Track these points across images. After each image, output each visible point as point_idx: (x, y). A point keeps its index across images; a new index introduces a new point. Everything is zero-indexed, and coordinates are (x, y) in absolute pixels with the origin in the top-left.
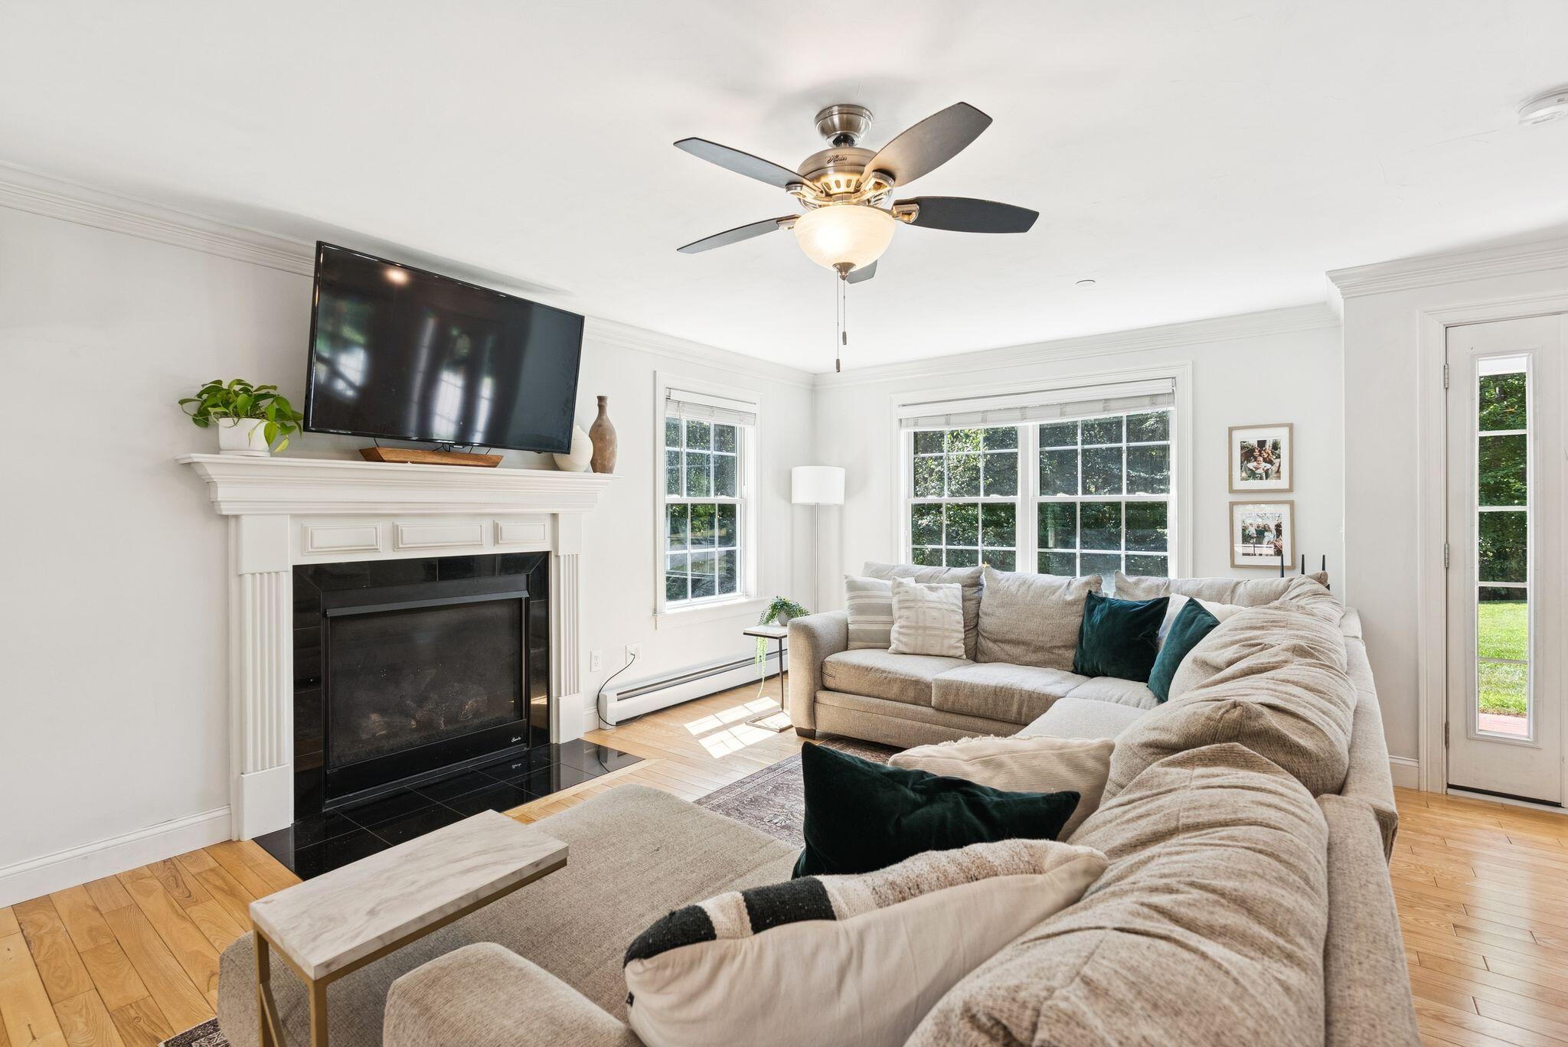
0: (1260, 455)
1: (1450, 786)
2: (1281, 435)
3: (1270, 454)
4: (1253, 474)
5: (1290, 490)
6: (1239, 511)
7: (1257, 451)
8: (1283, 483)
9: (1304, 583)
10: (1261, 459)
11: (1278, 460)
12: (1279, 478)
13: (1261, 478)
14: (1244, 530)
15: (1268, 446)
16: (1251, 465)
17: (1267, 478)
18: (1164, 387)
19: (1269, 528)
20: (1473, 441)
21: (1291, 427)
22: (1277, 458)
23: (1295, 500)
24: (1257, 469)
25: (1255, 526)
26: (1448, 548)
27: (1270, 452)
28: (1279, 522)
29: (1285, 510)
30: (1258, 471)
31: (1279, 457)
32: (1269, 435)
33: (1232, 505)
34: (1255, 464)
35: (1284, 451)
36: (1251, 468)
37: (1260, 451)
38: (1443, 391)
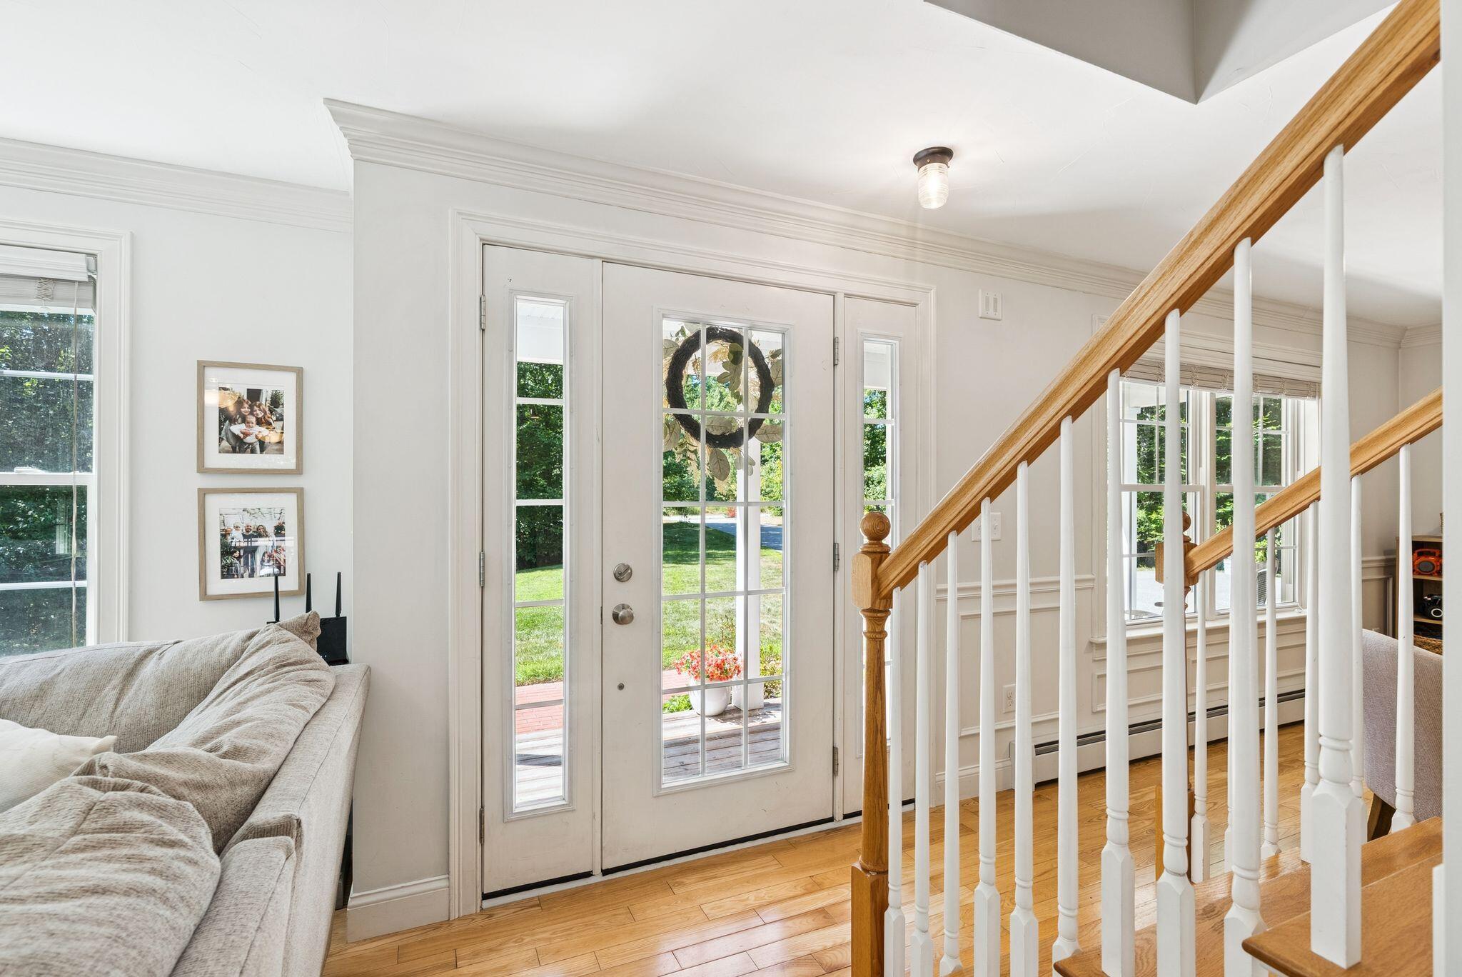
0: (252, 413)
1: (486, 897)
2: (285, 384)
3: (268, 412)
4: (239, 445)
5: (298, 471)
6: (215, 504)
7: (246, 406)
8: (287, 460)
9: (268, 643)
10: (254, 420)
11: (280, 423)
12: (281, 451)
13: (253, 451)
14: (225, 535)
15: (265, 398)
16: (237, 429)
17: (262, 451)
18: (75, 269)
19: (265, 532)
20: (511, 409)
21: (299, 372)
22: (278, 420)
23: (306, 487)
24: (246, 435)
25: (243, 528)
26: (484, 559)
27: (267, 409)
28: (281, 521)
29: (290, 501)
30: (248, 440)
31: (280, 419)
32: (267, 384)
33: (203, 493)
34: (243, 427)
35: (289, 410)
36: (237, 432)
37: (251, 407)
38: (478, 333)
